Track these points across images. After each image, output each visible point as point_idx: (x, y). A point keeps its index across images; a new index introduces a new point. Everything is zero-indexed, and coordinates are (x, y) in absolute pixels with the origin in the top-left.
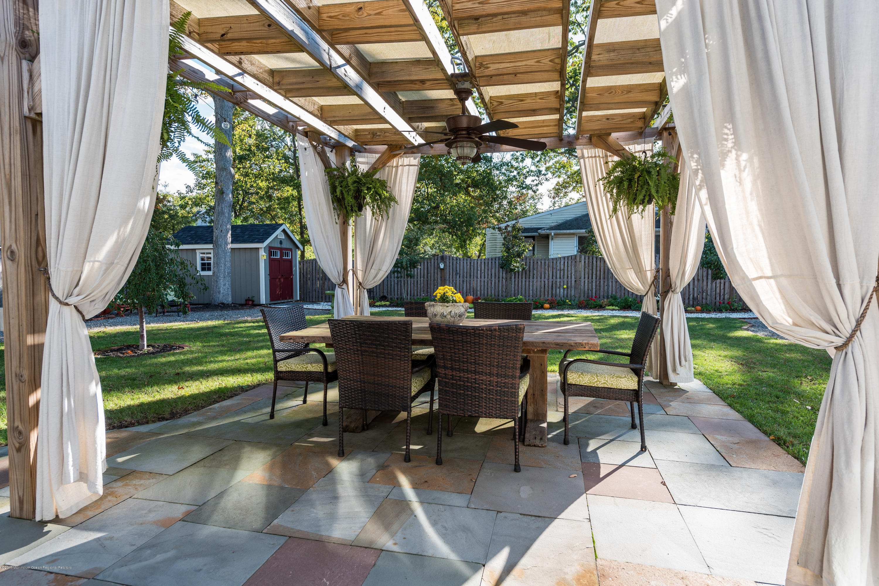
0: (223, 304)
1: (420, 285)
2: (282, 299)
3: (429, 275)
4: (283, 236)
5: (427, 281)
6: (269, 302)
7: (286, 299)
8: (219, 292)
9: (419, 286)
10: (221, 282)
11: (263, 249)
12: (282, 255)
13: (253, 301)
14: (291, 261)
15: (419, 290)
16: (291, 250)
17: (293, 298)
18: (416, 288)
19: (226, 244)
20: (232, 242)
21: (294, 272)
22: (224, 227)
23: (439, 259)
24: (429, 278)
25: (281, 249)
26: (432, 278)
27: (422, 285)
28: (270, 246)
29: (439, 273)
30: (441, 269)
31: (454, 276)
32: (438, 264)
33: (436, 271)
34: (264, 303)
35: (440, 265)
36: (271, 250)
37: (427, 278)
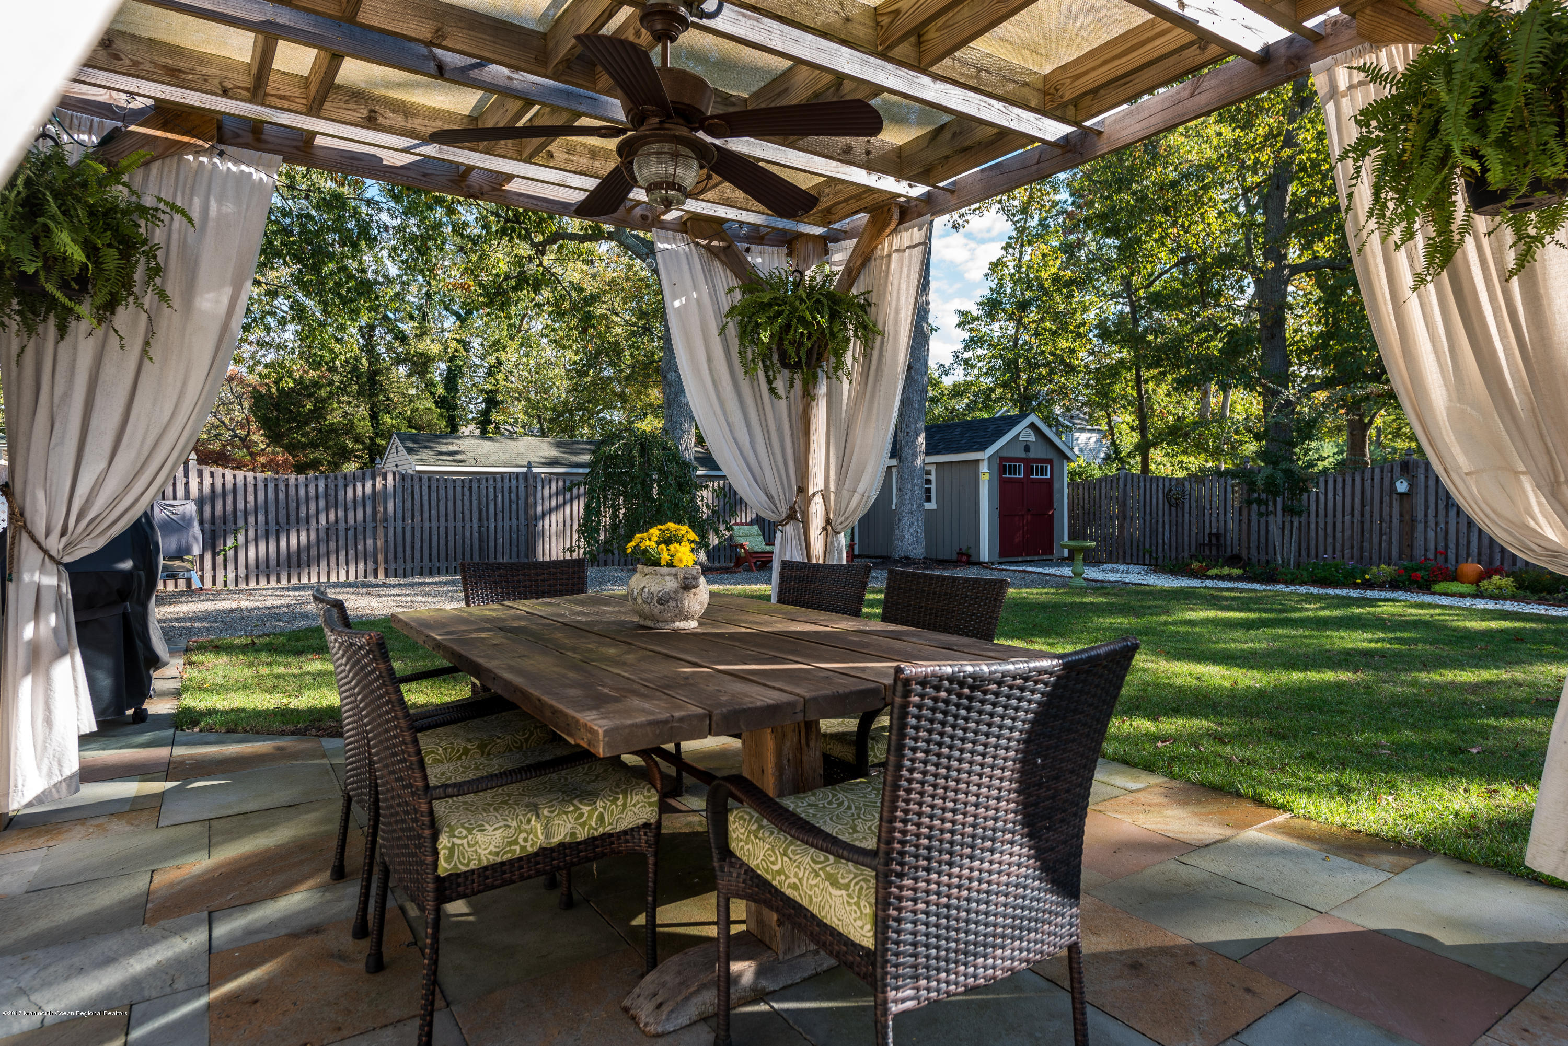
0: (907, 558)
1: (1343, 532)
2: (1027, 555)
3: (1368, 508)
4: (1030, 437)
5: (1362, 523)
6: (996, 557)
7: (1037, 554)
8: (903, 538)
9: (1339, 535)
10: (906, 521)
11: (986, 463)
12: (1029, 471)
13: (969, 556)
14: (1049, 483)
15: (1338, 546)
16: (1050, 462)
17: (1052, 553)
18: (1330, 540)
19: (915, 455)
20: (928, 453)
21: (1055, 505)
22: (912, 427)
23: (1397, 469)
24: (1368, 516)
25: (1026, 461)
26: (1376, 516)
27: (1348, 533)
28: (1002, 455)
29: (1396, 504)
30: (1401, 494)
31: (1442, 512)
32: (1392, 484)
33: (1386, 499)
34: (987, 560)
35: (1398, 484)
36: (1003, 464)
37: (1362, 515)
